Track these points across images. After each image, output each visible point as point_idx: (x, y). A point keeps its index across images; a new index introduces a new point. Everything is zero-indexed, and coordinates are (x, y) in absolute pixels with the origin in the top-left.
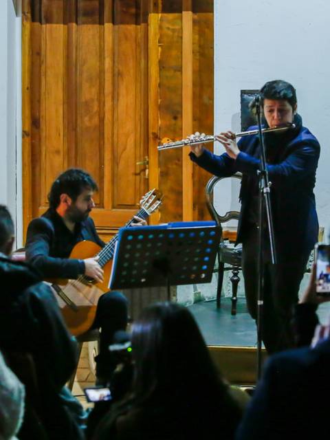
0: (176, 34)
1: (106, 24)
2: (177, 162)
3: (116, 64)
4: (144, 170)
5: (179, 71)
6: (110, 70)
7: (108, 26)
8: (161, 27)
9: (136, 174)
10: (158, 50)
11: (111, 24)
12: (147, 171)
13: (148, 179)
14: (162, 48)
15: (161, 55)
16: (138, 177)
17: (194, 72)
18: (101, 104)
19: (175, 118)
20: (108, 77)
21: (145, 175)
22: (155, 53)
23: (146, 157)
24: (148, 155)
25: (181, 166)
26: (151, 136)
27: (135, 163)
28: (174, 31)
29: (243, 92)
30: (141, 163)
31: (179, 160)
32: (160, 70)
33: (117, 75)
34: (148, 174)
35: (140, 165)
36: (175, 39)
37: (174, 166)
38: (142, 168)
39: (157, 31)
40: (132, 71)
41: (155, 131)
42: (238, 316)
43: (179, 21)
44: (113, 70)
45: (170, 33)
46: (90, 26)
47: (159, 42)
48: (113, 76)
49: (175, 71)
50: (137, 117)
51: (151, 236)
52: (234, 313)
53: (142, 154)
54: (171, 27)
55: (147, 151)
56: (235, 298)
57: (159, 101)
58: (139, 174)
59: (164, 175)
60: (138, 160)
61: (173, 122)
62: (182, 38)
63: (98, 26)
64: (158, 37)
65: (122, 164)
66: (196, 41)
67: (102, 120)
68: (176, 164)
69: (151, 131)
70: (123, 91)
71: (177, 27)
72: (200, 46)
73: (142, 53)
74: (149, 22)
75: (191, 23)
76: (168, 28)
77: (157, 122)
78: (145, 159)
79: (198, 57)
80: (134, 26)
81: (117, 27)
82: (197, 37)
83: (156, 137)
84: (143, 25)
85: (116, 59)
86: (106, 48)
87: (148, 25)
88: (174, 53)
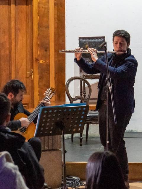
0: (46, 10)
1: (12, 5)
2: (47, 72)
3: (17, 25)
4: (31, 76)
5: (48, 28)
6: (14, 28)
7: (13, 6)
8: (39, 7)
9: (27, 78)
10: (37, 17)
11: (14, 5)
12: (32, 76)
13: (33, 80)
14: (39, 17)
15: (39, 20)
16: (28, 79)
17: (55, 28)
18: (10, 44)
19: (46, 51)
20: (13, 31)
21: (31, 78)
22: (36, 19)
23: (32, 69)
24: (33, 69)
25: (49, 74)
26: (34, 59)
27: (27, 72)
28: (45, 8)
29: (80, 38)
30: (30, 72)
31: (48, 71)
32: (39, 27)
33: (17, 30)
34: (33, 78)
35: (29, 73)
36: (46, 13)
37: (46, 74)
38: (30, 74)
39: (37, 8)
40: (24, 28)
41: (37, 57)
42: (83, 146)
43: (47, 4)
44: (15, 28)
45: (43, 9)
46: (4, 6)
47: (38, 14)
48: (15, 30)
49: (46, 28)
50: (28, 51)
51: (55, 111)
52: (81, 145)
53: (30, 68)
54: (43, 6)
55: (32, 67)
56: (81, 138)
57: (38, 42)
58: (29, 78)
59: (41, 78)
60: (28, 71)
61: (45, 52)
62: (49, 12)
63: (8, 6)
64: (37, 11)
65: (20, 73)
66: (56, 13)
67: (10, 52)
68: (47, 73)
69: (34, 57)
70: (20, 37)
71: (47, 7)
72: (58, 16)
73: (30, 19)
74: (33, 4)
75: (53, 4)
76: (42, 7)
77: (37, 53)
78: (31, 71)
79: (57, 21)
80: (25, 6)
81: (17, 6)
82: (56, 11)
83: (37, 60)
84: (30, 5)
85: (17, 22)
86: (12, 17)
87: (32, 6)
88: (45, 19)
